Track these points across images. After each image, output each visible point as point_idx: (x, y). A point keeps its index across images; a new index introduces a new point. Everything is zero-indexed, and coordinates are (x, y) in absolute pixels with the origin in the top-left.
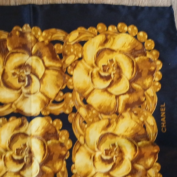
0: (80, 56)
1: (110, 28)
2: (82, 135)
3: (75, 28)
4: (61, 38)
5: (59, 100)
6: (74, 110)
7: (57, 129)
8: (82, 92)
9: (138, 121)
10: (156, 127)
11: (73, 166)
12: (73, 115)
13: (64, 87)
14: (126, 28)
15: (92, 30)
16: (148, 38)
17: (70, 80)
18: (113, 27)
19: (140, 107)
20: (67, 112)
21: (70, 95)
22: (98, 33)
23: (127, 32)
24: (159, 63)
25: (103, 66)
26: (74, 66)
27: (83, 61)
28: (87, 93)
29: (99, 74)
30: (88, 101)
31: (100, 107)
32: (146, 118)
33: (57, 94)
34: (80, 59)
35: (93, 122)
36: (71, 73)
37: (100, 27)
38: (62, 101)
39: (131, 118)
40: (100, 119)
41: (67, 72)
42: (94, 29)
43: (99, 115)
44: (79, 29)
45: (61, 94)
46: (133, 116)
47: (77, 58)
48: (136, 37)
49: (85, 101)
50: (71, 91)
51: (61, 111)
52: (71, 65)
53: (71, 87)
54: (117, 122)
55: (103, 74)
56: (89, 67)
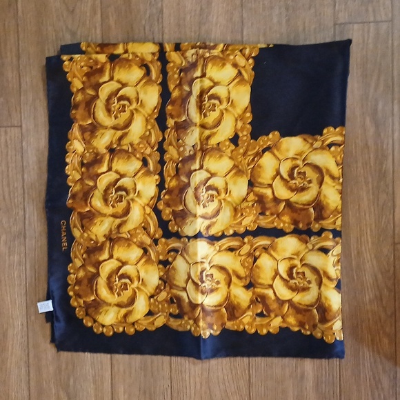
0: (152, 300)
1: (121, 329)
2: (148, 215)
3: (158, 329)
4: (172, 319)
5: (172, 253)
6: (156, 241)
7: (173, 222)
8: (149, 261)
9: (89, 233)
10: (72, 226)
11: (157, 183)
12: (157, 236)
13: (168, 267)
14: (105, 330)
15: (141, 328)
16: (82, 319)
17: (162, 274)
18: (118, 332)
19: (88, 248)
20: (163, 240)
21: (161, 258)
22: (133, 324)
23: (103, 326)
24: (71, 293)
25: (127, 289)
26: (158, 289)
27: (149, 295)
28: (143, 260)
29: (131, 281)
30: (142, 251)
31: (129, 245)
32: (82, 236)
33: (174, 259)
34: (152, 296)
35: (135, 229)
36: (160, 282)
37: (132, 331)
38: (169, 251)
39: (96, 236)
40: (128, 232)
41: (165, 283)
42: (138, 329)
43: (129, 236)
44: (154, 329)
45: (170, 259)
46: (94, 238)
47: (155, 298)
48: (95, 321)
49: (146, 251)
50: (160, 262)
51: (169, 241)
52: (161, 291)
53: (161, 266)
54: (111, 231)
55: (127, 281)
56: (142, 288)
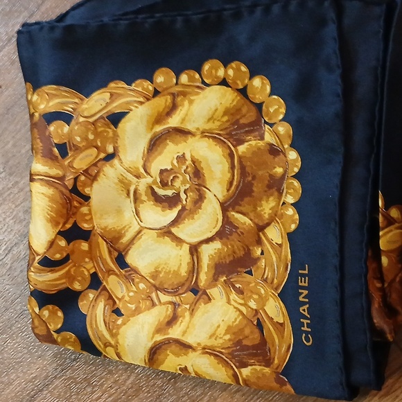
0: (110, 149)
1: (184, 78)
2: (111, 345)
3: (103, 85)
4: (69, 108)
5: (58, 256)
6: (95, 282)
7: (52, 327)
9: (243, 309)
12: (91, 295)
13: (68, 226)
14: (221, 73)
15: (143, 85)
17: (84, 210)
18: (192, 72)
19: (250, 273)
20: (77, 286)
21: (85, 246)
22: (156, 93)
23: (224, 83)
25: (162, 172)
26: (91, 175)
27: (116, 161)
28: (126, 238)
29: (154, 193)
30: (131, 259)
31: (155, 275)
32: (262, 301)
33: (52, 244)
34: (110, 157)
35: (137, 311)
36: (87, 191)
37: (160, 78)
38: (65, 260)
39: (229, 302)
40: (154, 305)
41: (74, 190)
42: (147, 84)
43: (154, 295)
44: (112, 85)
45: (63, 243)
46: (234, 296)
47: (102, 155)
48: (243, 92)
49: (121, 261)
50: (86, 235)
51: (63, 284)
52: (86, 172)
53: (86, 226)
54: (192, 312)
55: (161, 192)
56: (130, 177)
